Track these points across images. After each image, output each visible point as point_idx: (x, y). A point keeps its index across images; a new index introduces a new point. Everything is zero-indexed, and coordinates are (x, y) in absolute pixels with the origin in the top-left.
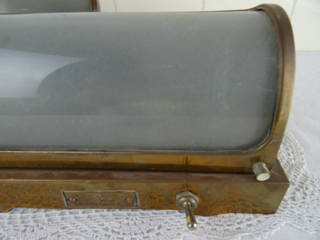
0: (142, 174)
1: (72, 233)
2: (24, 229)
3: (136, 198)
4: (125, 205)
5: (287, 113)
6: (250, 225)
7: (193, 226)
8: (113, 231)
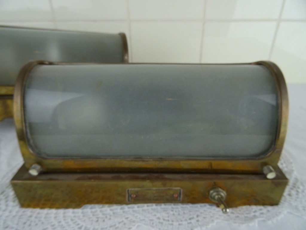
0: (186, 176)
1: (134, 222)
2: (97, 219)
3: (180, 194)
4: (172, 199)
5: (285, 131)
6: (262, 214)
7: (226, 211)
8: (164, 220)
